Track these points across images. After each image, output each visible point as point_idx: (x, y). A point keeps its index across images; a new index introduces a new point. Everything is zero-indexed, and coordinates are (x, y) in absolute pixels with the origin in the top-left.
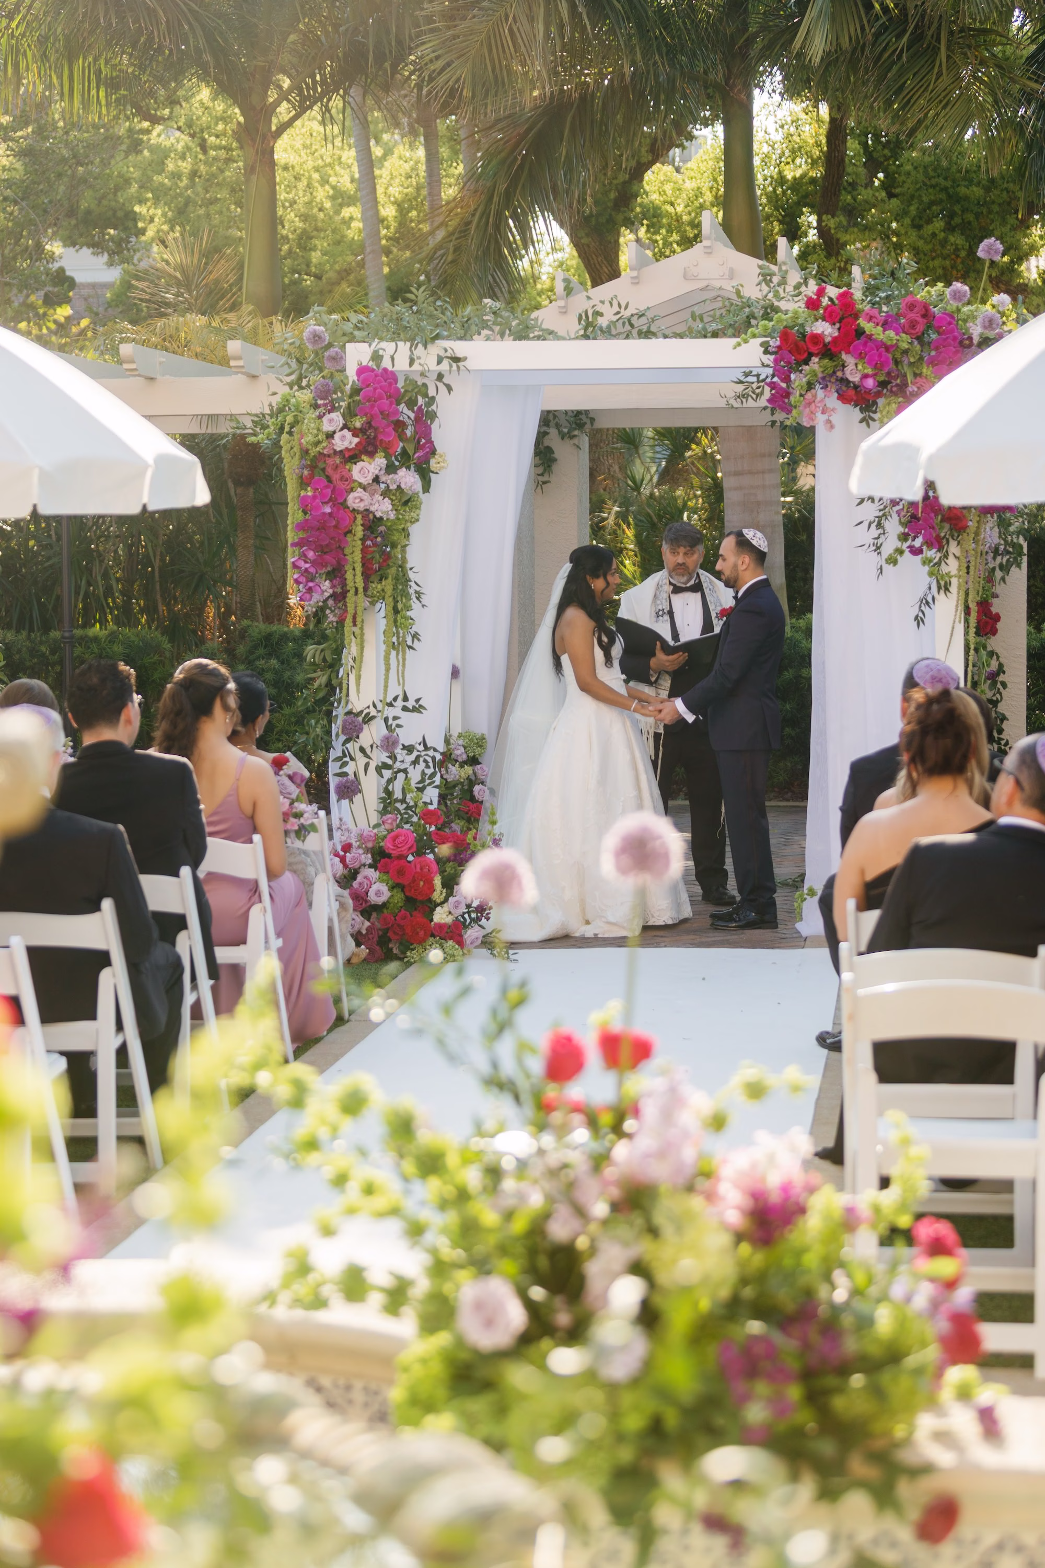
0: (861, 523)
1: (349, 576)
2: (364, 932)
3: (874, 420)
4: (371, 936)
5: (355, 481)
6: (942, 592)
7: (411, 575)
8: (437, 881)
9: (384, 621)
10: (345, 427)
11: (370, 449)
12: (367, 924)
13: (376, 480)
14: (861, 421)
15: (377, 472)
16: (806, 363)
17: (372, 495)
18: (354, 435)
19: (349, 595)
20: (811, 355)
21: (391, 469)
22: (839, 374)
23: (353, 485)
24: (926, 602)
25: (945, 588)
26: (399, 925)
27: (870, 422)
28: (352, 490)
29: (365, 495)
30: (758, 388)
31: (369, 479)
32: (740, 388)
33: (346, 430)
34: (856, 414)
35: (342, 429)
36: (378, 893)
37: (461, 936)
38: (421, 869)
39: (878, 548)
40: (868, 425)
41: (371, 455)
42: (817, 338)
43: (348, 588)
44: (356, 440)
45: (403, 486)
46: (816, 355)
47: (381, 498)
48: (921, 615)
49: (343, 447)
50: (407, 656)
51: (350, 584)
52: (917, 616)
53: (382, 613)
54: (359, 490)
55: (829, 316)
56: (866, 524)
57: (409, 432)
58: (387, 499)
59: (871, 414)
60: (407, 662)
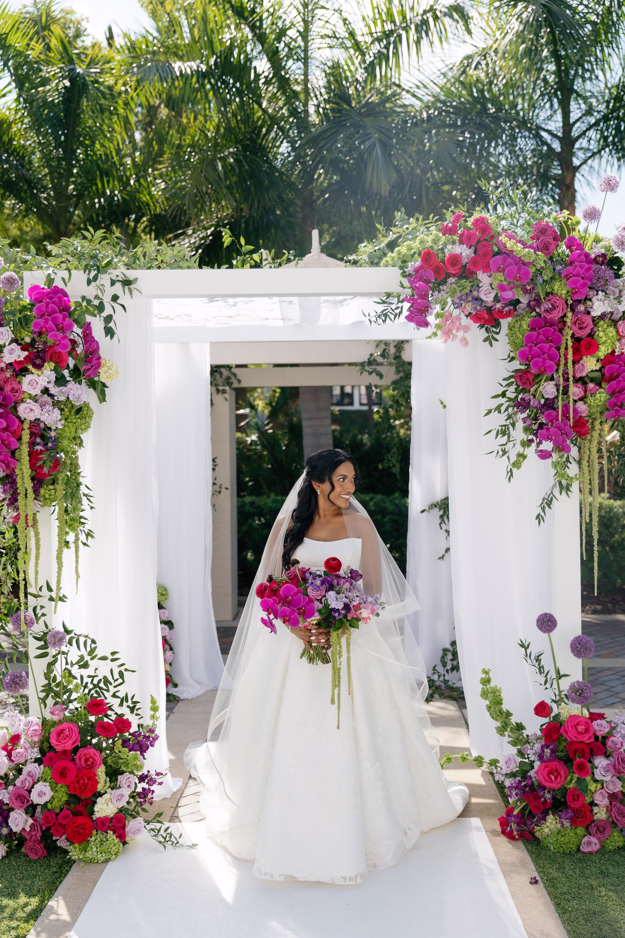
0: (490, 431)
1: (19, 480)
2: (28, 829)
3: (496, 340)
4: (33, 833)
5: (24, 392)
6: (564, 493)
7: (81, 480)
8: (101, 771)
9: (57, 523)
10: (15, 341)
11: (38, 362)
12: (30, 821)
13: (46, 391)
14: (485, 340)
15: (45, 384)
16: (444, 282)
17: (42, 406)
18: (24, 349)
19: (19, 498)
20: (449, 276)
21: (60, 381)
22: (475, 293)
23: (23, 396)
24: (548, 502)
25: (565, 488)
26: (60, 825)
27: (493, 341)
28: (22, 401)
29: (36, 407)
30: (397, 308)
31: (37, 391)
32: (380, 308)
33: (14, 344)
34: (483, 334)
35: (12, 341)
36: (41, 794)
37: (124, 827)
38: (86, 761)
39: (504, 452)
40: (491, 345)
41: (39, 367)
42: (455, 259)
43: (19, 491)
44: (26, 353)
45: (71, 399)
46: (454, 276)
47: (51, 408)
48: (542, 514)
49: (12, 360)
50: (80, 554)
51: (21, 490)
52: (539, 515)
53: (55, 515)
54: (28, 401)
55: (464, 240)
56: (494, 433)
57: (80, 350)
58: (56, 409)
59: (495, 336)
60: (80, 559)
